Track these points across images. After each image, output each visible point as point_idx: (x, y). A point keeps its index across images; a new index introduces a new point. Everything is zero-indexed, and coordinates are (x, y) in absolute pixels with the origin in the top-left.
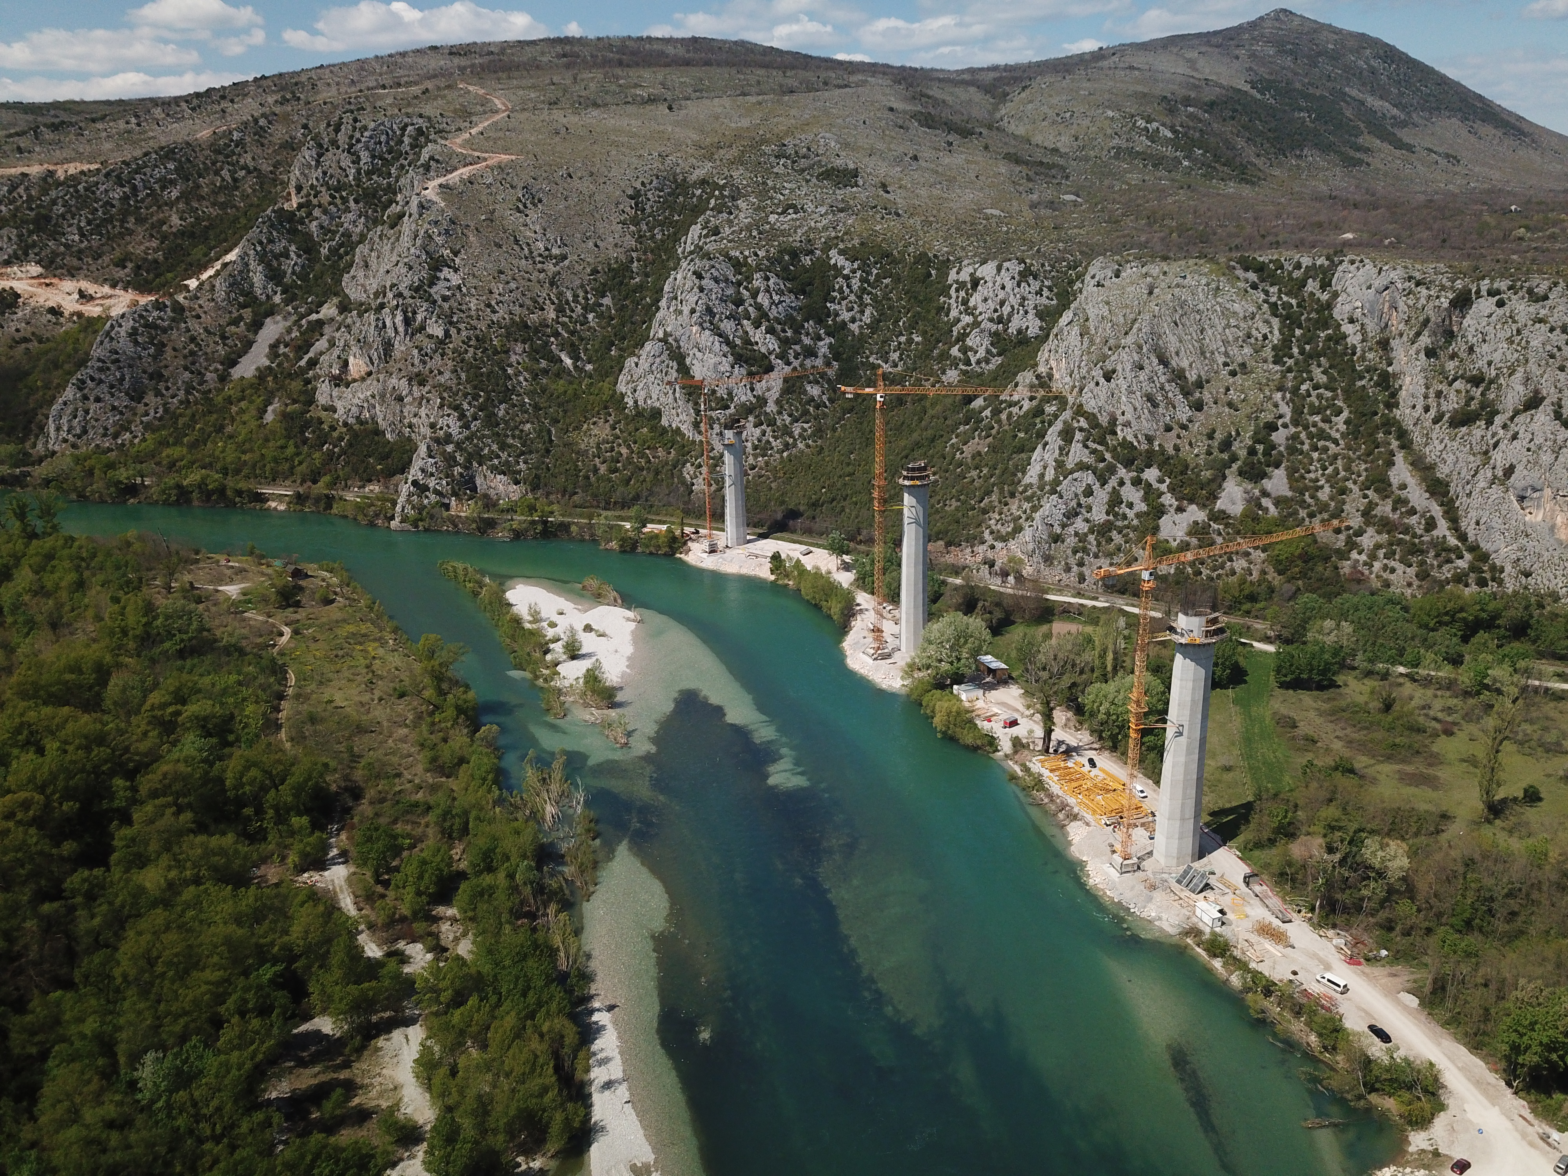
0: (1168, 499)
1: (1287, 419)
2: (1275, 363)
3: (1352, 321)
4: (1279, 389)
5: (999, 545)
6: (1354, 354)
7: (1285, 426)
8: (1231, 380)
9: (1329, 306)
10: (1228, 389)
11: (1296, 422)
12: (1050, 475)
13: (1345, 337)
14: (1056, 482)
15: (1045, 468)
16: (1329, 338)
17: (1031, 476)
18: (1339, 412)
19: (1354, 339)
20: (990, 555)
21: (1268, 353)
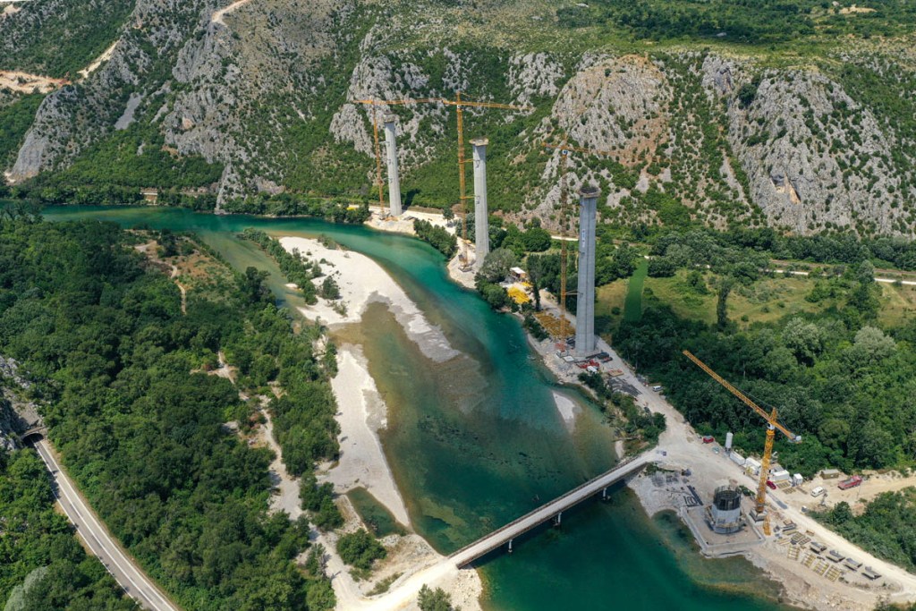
0: (612, 185)
1: (673, 142)
2: (669, 112)
3: (710, 88)
4: (670, 126)
5: (528, 211)
6: (709, 105)
7: (672, 145)
8: (647, 121)
9: (700, 79)
10: (645, 126)
11: (677, 144)
12: (554, 174)
13: (706, 96)
14: (557, 178)
15: (552, 170)
16: (698, 97)
17: (545, 176)
18: (699, 137)
19: (711, 98)
20: (524, 217)
21: (666, 106)
